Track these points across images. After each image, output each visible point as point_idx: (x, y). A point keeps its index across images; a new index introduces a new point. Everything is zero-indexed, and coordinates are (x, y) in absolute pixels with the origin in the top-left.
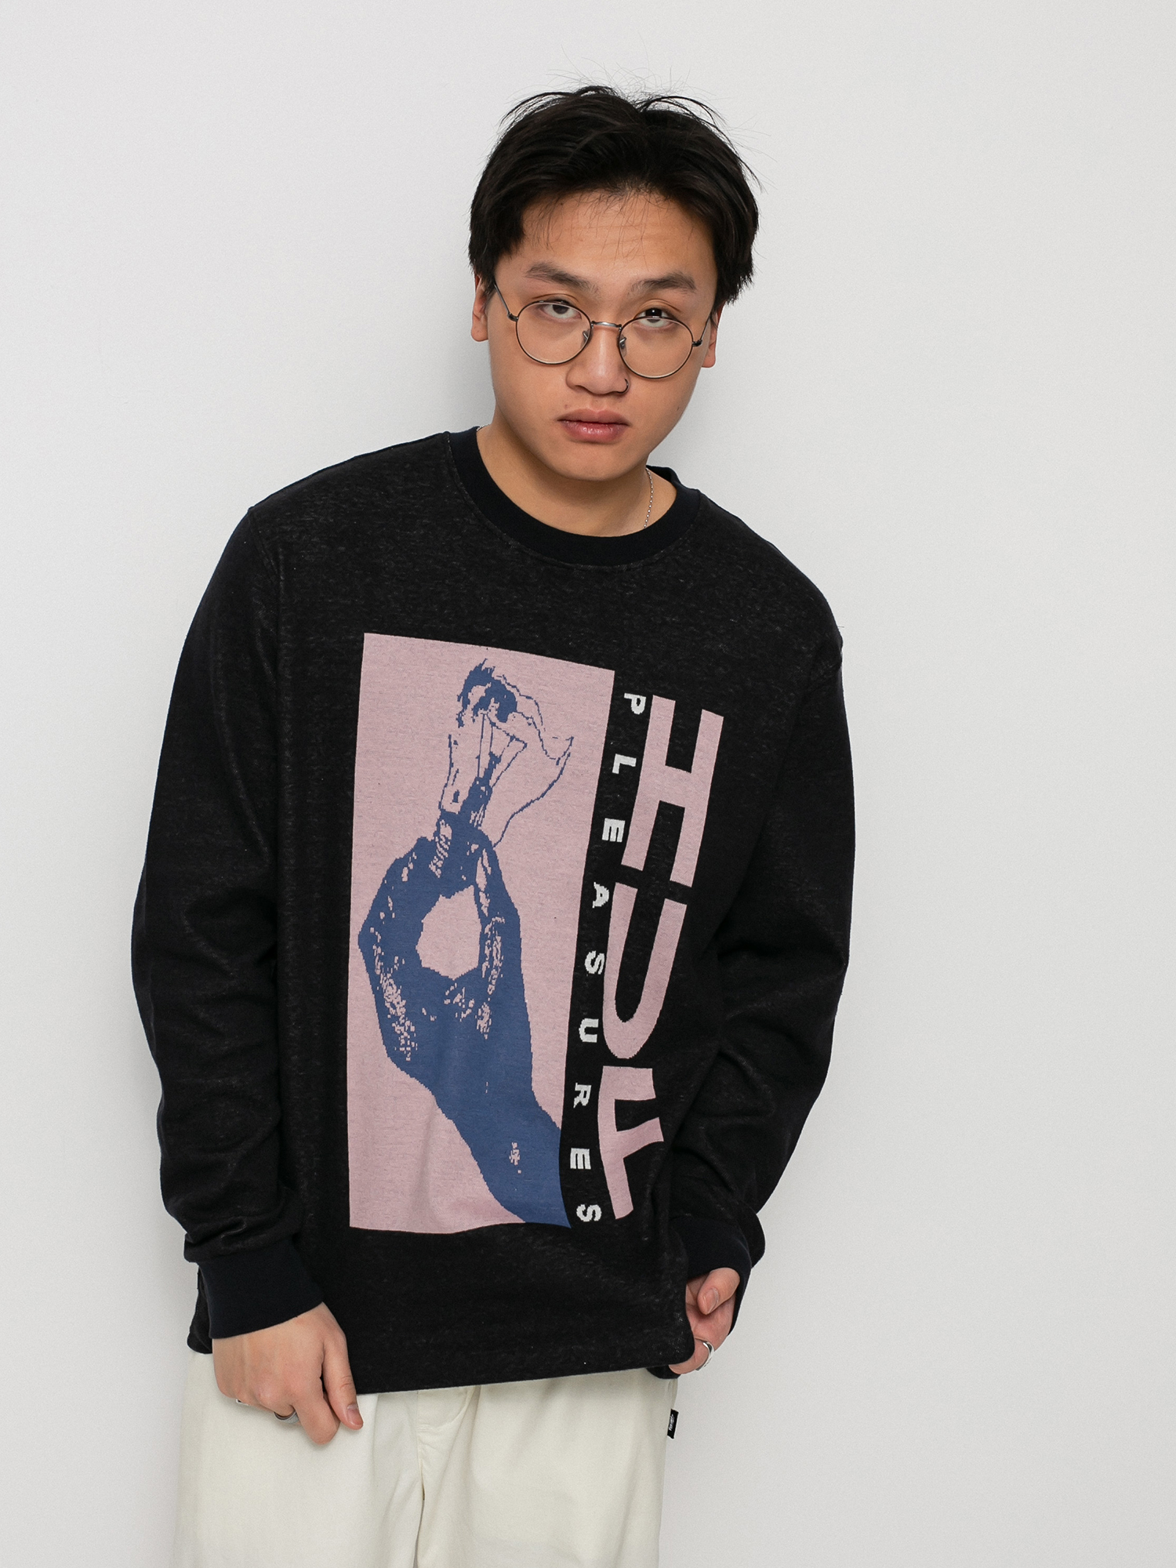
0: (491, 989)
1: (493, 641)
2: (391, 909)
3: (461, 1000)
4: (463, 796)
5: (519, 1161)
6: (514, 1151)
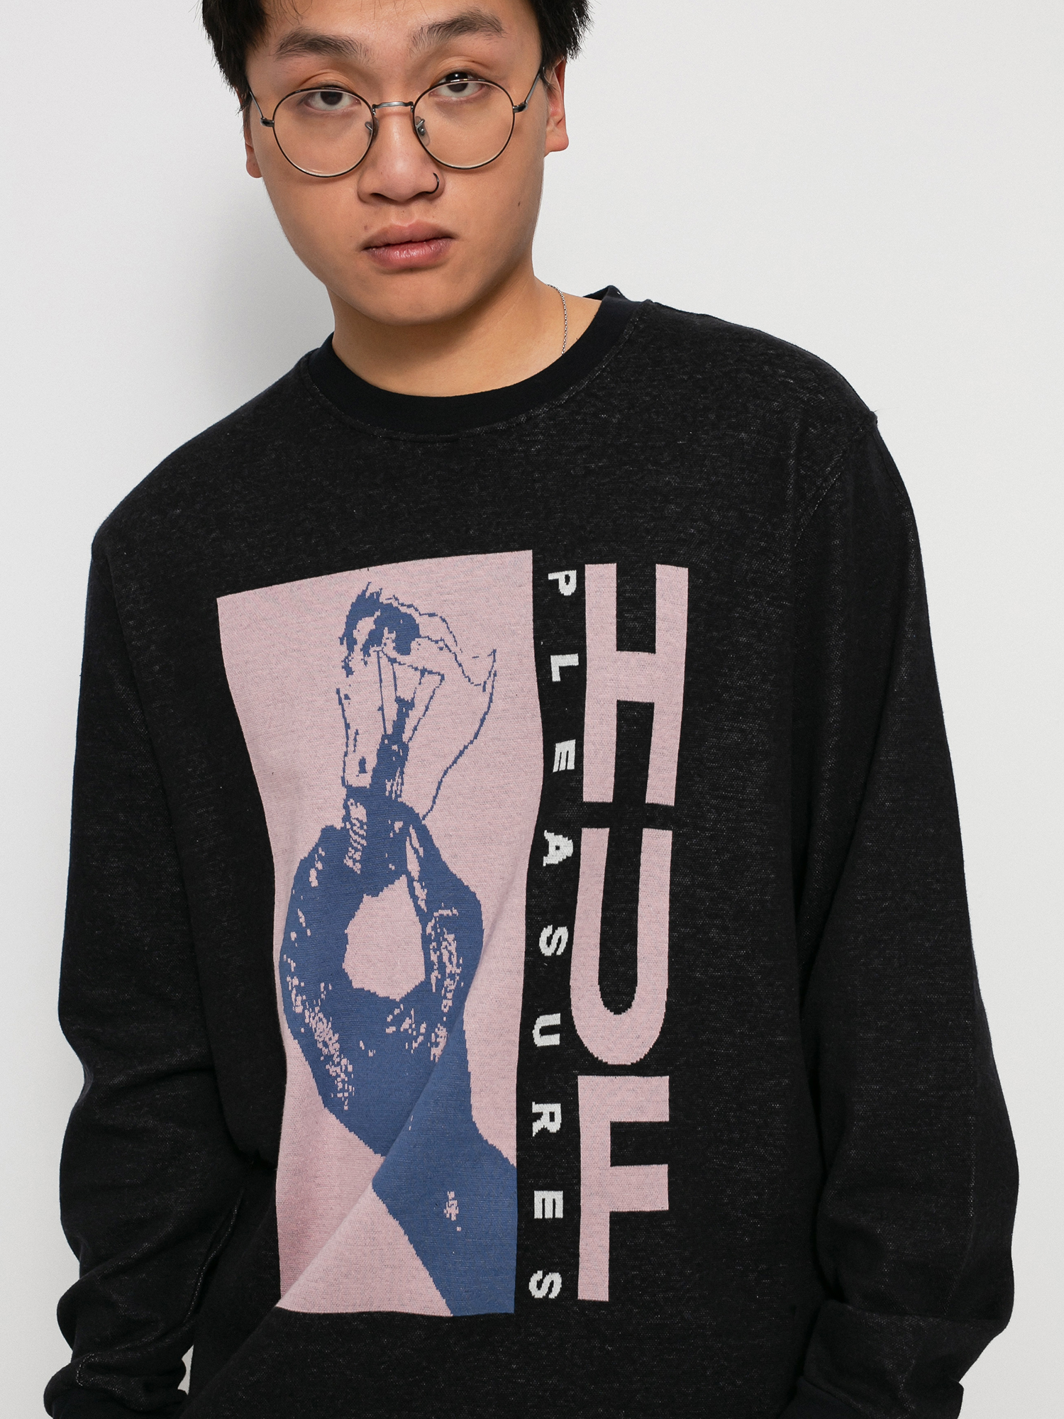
0: (446, 1005)
1: (375, 558)
2: (304, 925)
3: (411, 1025)
4: (371, 763)
5: (457, 1215)
6: (451, 1203)
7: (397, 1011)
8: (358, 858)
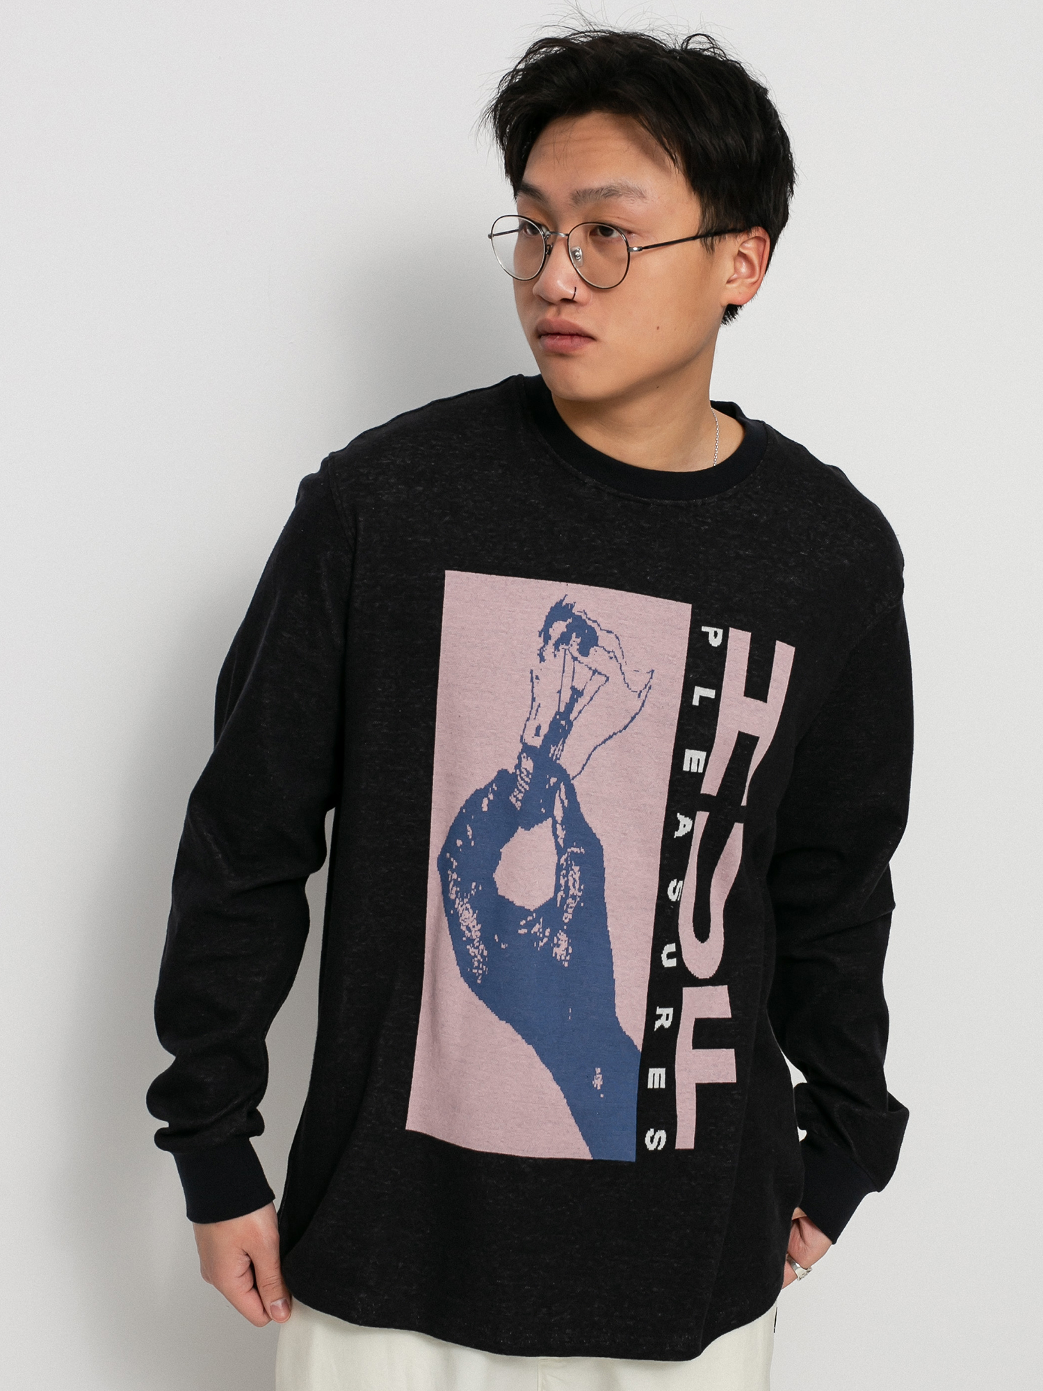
0: (567, 917)
1: (573, 577)
2: (470, 837)
3: (539, 929)
4: (544, 730)
5: (601, 1086)
6: (598, 1076)
7: (530, 918)
8: (520, 798)
